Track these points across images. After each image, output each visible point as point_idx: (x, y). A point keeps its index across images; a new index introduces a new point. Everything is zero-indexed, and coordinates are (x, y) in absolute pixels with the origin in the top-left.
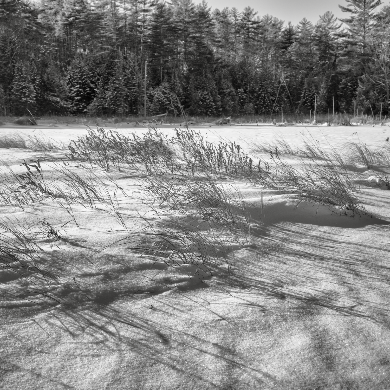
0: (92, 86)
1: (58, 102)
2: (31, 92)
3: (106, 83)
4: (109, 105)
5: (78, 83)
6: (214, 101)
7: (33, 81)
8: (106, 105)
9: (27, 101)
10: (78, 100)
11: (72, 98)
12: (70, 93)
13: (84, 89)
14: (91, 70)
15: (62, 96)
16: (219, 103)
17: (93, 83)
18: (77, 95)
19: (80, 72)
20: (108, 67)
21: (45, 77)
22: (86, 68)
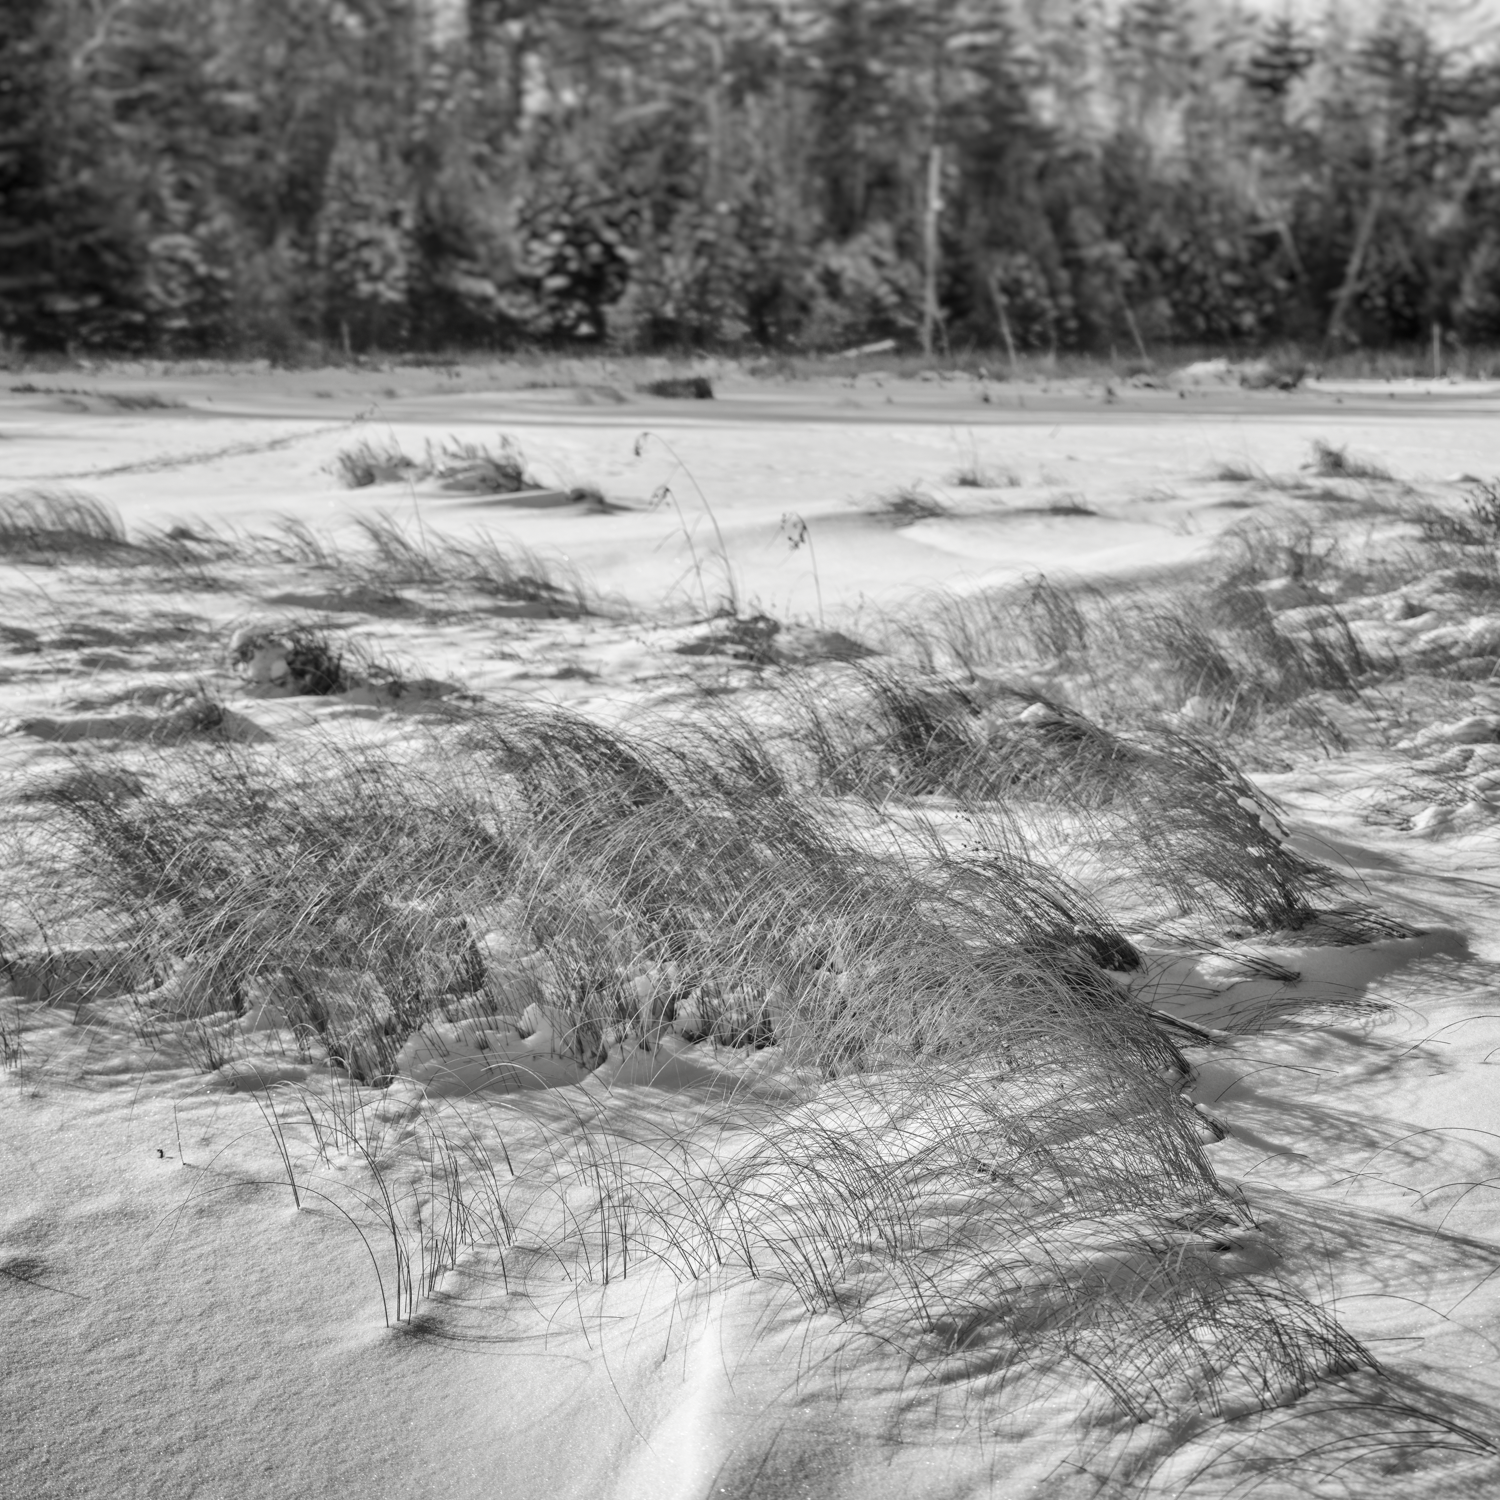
0: (610, 236)
1: (485, 301)
2: (389, 261)
3: (661, 226)
4: (679, 311)
5: (557, 226)
6: (1053, 293)
7: (394, 218)
8: (669, 311)
9: (375, 296)
10: (560, 293)
11: (534, 285)
12: (525, 261)
13: (581, 247)
14: (604, 175)
15: (502, 274)
16: (1067, 301)
17: (612, 224)
18: (554, 272)
19: (565, 182)
20: (669, 165)
21: (433, 200)
22: (586, 170)
